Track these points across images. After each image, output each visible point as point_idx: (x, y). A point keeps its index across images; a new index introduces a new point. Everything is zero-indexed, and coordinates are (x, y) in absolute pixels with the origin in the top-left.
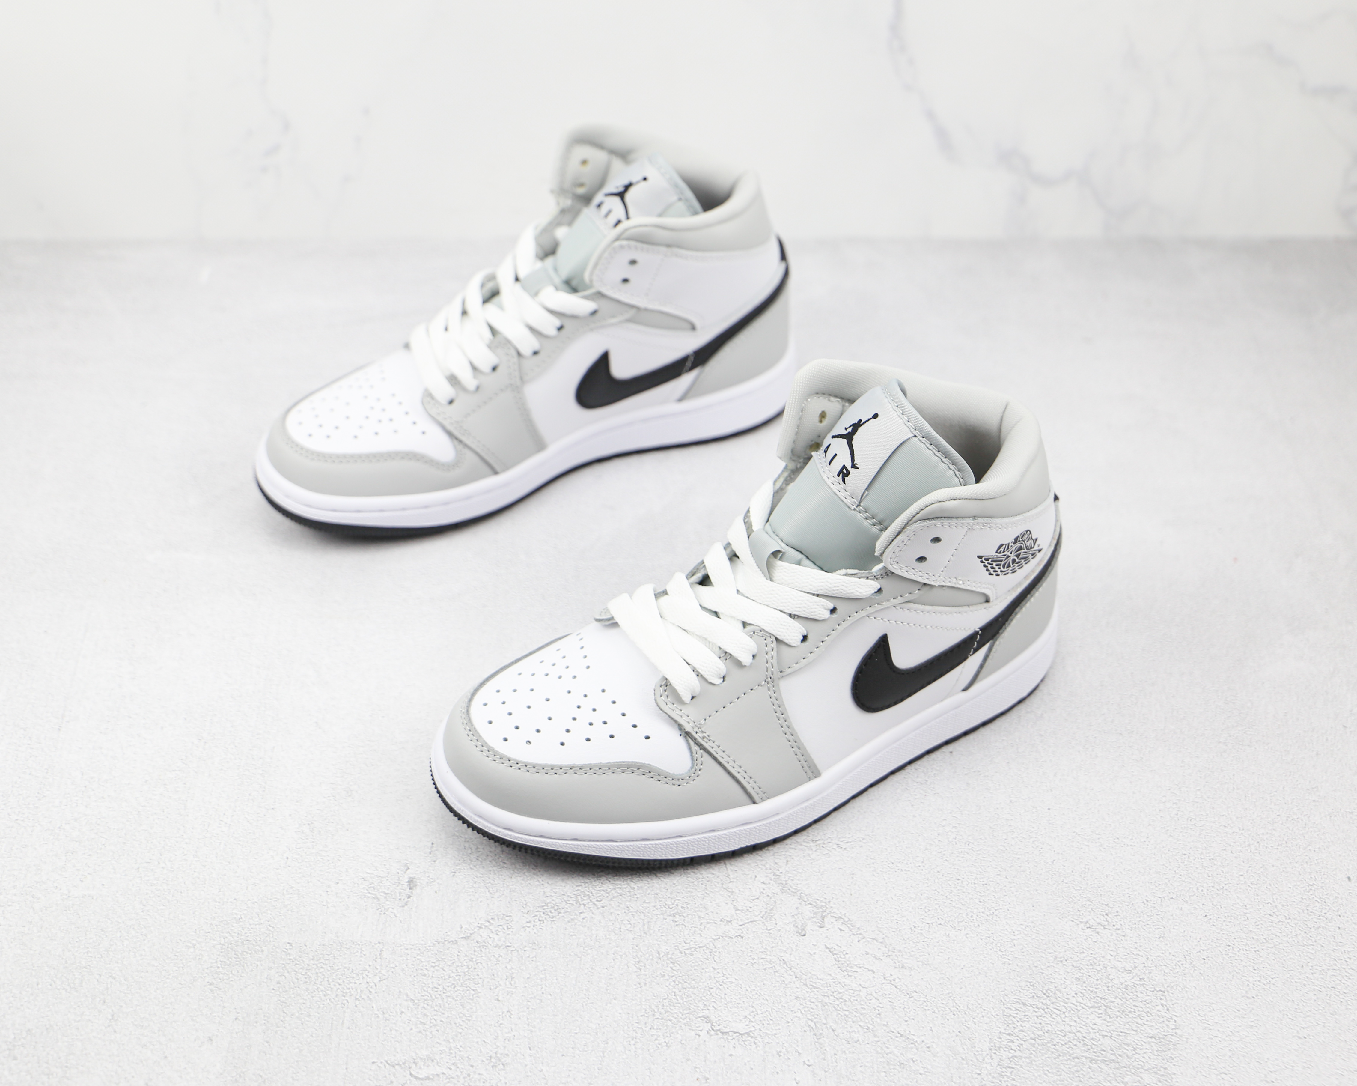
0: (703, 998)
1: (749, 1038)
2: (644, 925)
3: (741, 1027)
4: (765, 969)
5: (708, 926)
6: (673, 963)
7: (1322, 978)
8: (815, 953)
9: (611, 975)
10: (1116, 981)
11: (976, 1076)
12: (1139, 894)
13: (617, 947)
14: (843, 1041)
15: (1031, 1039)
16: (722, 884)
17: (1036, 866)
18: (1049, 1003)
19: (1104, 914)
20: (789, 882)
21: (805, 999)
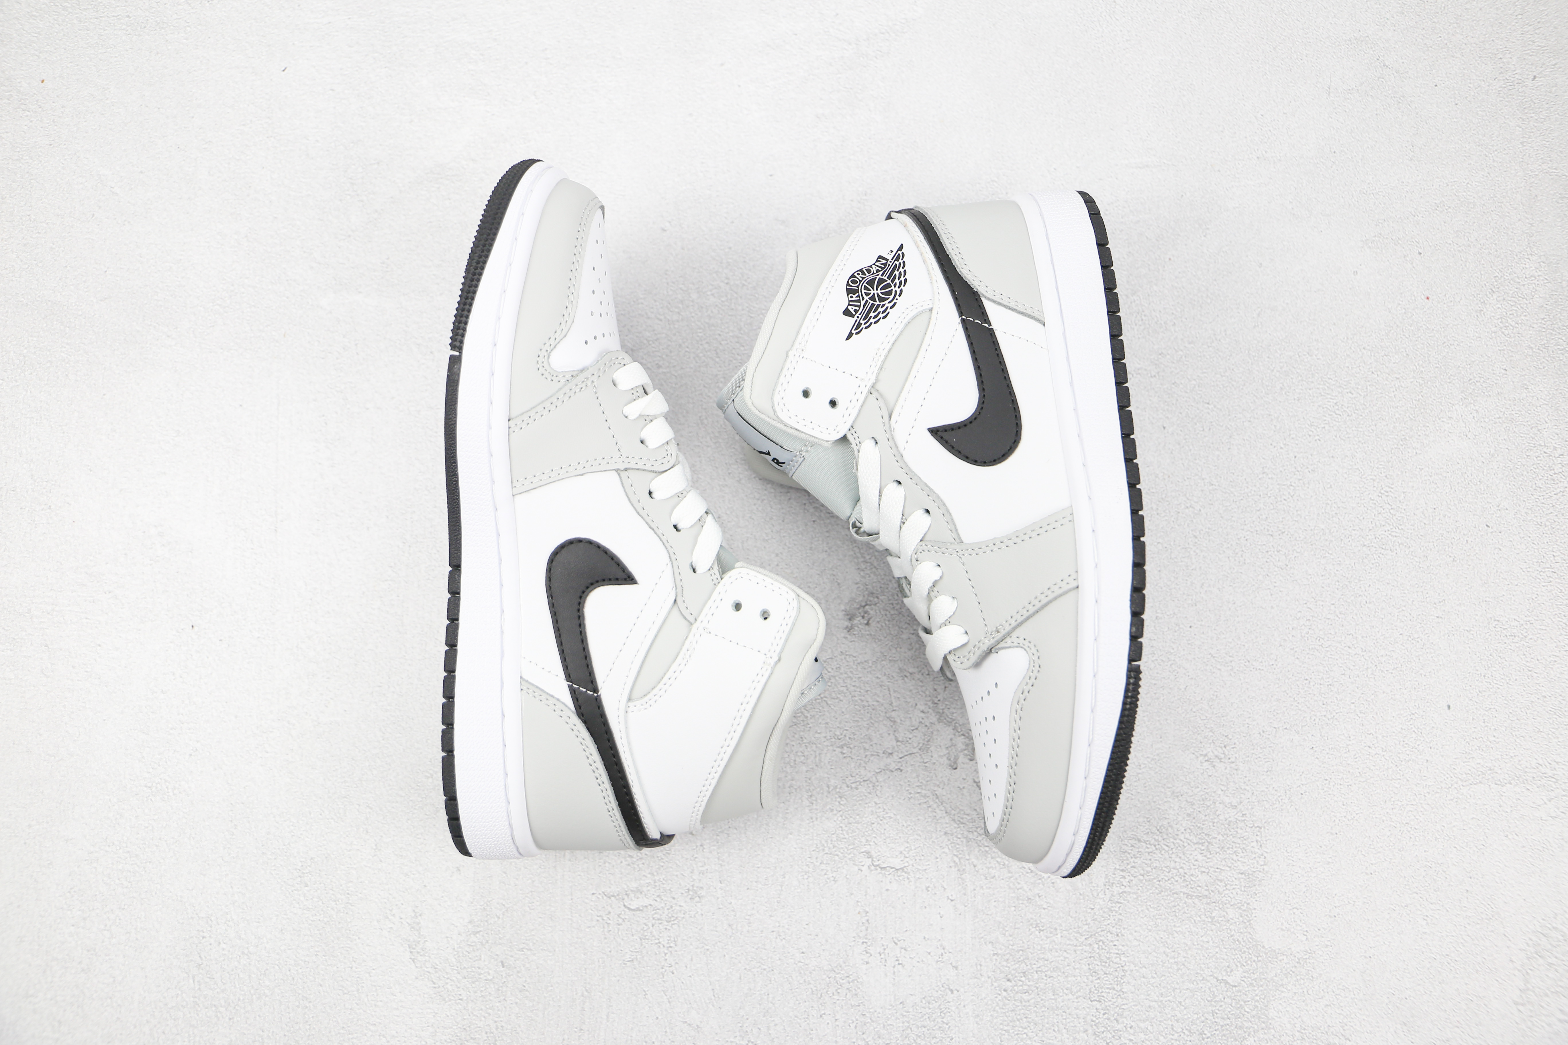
0: (866, 833)
1: (903, 874)
2: (816, 757)
3: (897, 863)
4: (920, 804)
5: (872, 758)
6: (841, 797)
7: (1400, 814)
8: (964, 788)
9: (787, 809)
10: (1222, 817)
11: (1089, 911)
12: (1258, 724)
13: (792, 780)
14: (982, 876)
15: (1141, 875)
16: (886, 713)
17: (1170, 693)
18: (1160, 839)
19: (1223, 745)
20: (946, 711)
21: (952, 835)
